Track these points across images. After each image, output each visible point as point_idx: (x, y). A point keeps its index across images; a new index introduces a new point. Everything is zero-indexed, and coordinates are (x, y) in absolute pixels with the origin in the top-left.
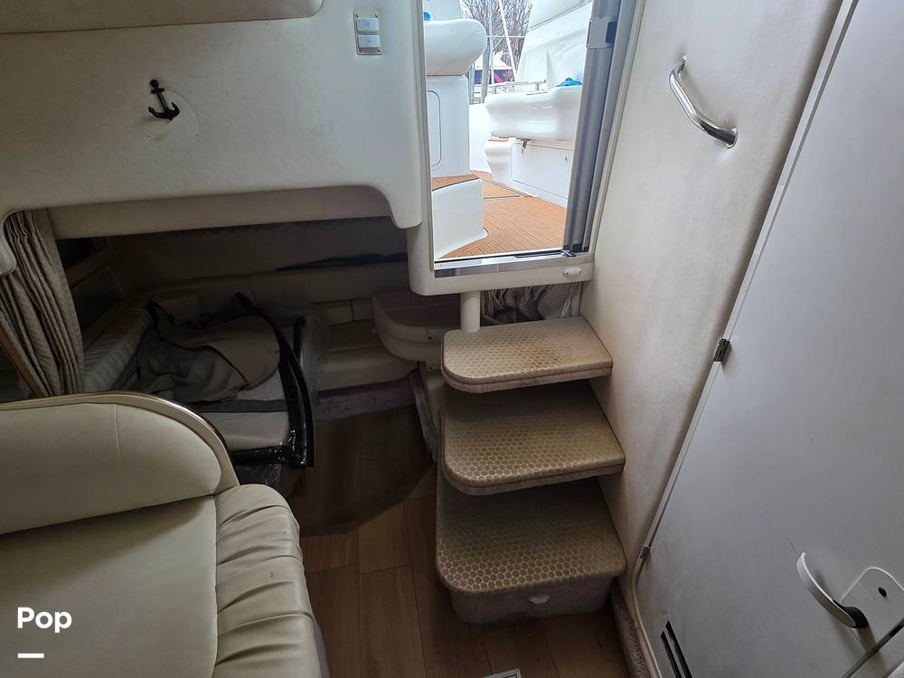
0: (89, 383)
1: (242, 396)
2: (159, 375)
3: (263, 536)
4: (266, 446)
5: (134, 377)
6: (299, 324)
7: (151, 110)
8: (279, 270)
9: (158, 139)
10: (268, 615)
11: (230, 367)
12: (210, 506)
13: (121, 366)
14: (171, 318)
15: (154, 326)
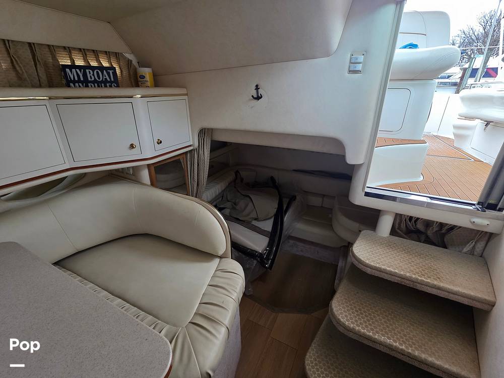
0: (204, 196)
1: (254, 223)
2: (229, 201)
3: (228, 284)
4: (253, 249)
5: (220, 199)
6: (293, 198)
7: (253, 96)
8: (293, 170)
9: (252, 107)
10: (213, 317)
11: (253, 207)
12: (217, 260)
13: (218, 193)
14: (242, 180)
15: (235, 181)
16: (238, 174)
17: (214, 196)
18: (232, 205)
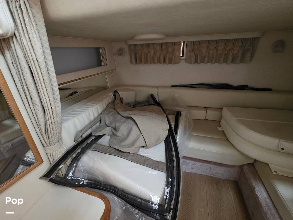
1: (143, 152)
2: (107, 126)
5: (98, 124)
8: (172, 86)
11: (139, 133)
13: (92, 118)
14: (121, 100)
15: (113, 102)
16: (116, 93)
17: (87, 122)
18: (112, 132)
